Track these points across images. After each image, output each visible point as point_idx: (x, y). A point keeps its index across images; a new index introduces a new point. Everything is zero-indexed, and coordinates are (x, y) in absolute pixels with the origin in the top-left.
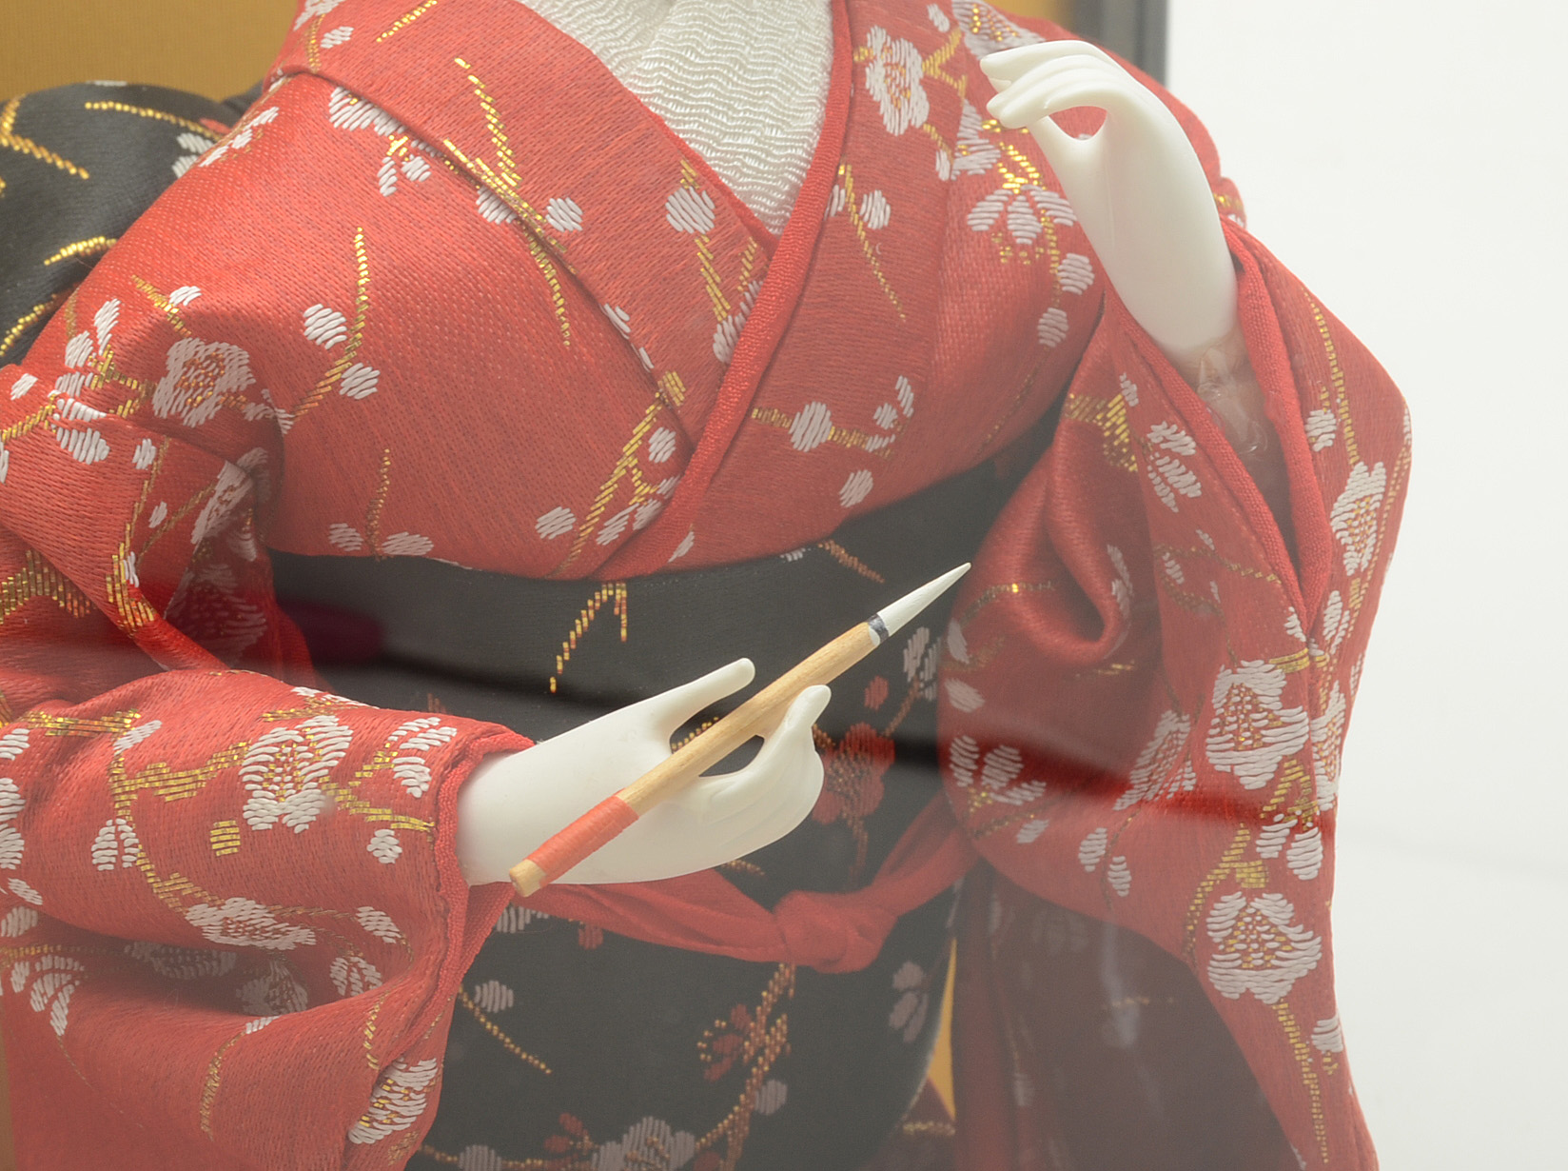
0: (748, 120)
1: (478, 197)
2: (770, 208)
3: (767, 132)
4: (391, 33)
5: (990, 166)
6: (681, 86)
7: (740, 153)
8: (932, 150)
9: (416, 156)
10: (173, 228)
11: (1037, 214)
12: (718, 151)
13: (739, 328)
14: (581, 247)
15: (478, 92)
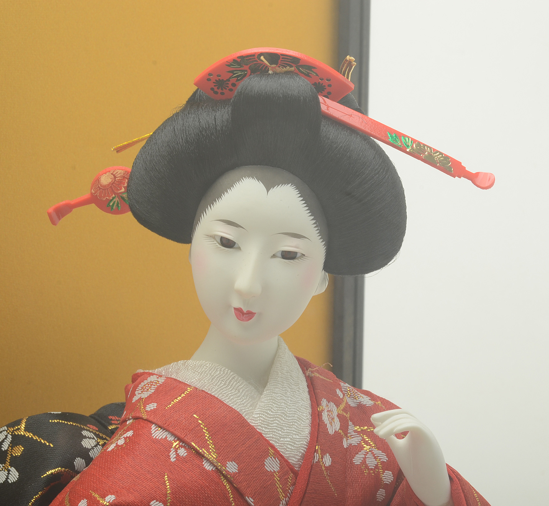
0: (288, 432)
1: (203, 461)
2: (295, 461)
3: (294, 436)
4: (170, 406)
5: (359, 442)
6: (267, 422)
7: (286, 444)
8: (342, 439)
9: (182, 448)
10: (102, 474)
11: (375, 458)
12: (279, 443)
13: (287, 502)
14: (238, 478)
15: (202, 426)
